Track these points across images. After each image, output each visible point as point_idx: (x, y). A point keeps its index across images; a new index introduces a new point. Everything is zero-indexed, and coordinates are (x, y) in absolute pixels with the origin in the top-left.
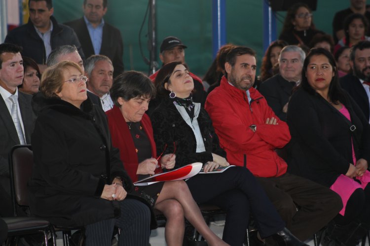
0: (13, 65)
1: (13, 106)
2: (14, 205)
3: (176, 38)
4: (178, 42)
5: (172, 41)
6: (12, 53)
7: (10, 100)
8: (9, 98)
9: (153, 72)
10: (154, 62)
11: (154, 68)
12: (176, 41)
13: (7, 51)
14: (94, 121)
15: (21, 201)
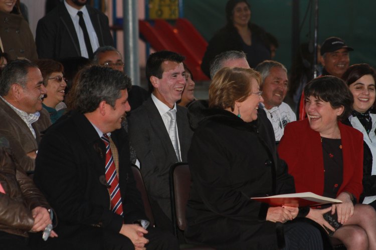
0: (175, 76)
1: (171, 122)
2: (175, 230)
3: (339, 39)
4: (343, 43)
5: (336, 42)
6: (175, 63)
7: (167, 115)
8: (168, 113)
9: (314, 76)
10: (315, 66)
11: (315, 72)
12: (340, 42)
13: (170, 60)
14: (258, 134)
15: (183, 225)
